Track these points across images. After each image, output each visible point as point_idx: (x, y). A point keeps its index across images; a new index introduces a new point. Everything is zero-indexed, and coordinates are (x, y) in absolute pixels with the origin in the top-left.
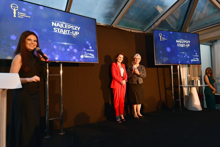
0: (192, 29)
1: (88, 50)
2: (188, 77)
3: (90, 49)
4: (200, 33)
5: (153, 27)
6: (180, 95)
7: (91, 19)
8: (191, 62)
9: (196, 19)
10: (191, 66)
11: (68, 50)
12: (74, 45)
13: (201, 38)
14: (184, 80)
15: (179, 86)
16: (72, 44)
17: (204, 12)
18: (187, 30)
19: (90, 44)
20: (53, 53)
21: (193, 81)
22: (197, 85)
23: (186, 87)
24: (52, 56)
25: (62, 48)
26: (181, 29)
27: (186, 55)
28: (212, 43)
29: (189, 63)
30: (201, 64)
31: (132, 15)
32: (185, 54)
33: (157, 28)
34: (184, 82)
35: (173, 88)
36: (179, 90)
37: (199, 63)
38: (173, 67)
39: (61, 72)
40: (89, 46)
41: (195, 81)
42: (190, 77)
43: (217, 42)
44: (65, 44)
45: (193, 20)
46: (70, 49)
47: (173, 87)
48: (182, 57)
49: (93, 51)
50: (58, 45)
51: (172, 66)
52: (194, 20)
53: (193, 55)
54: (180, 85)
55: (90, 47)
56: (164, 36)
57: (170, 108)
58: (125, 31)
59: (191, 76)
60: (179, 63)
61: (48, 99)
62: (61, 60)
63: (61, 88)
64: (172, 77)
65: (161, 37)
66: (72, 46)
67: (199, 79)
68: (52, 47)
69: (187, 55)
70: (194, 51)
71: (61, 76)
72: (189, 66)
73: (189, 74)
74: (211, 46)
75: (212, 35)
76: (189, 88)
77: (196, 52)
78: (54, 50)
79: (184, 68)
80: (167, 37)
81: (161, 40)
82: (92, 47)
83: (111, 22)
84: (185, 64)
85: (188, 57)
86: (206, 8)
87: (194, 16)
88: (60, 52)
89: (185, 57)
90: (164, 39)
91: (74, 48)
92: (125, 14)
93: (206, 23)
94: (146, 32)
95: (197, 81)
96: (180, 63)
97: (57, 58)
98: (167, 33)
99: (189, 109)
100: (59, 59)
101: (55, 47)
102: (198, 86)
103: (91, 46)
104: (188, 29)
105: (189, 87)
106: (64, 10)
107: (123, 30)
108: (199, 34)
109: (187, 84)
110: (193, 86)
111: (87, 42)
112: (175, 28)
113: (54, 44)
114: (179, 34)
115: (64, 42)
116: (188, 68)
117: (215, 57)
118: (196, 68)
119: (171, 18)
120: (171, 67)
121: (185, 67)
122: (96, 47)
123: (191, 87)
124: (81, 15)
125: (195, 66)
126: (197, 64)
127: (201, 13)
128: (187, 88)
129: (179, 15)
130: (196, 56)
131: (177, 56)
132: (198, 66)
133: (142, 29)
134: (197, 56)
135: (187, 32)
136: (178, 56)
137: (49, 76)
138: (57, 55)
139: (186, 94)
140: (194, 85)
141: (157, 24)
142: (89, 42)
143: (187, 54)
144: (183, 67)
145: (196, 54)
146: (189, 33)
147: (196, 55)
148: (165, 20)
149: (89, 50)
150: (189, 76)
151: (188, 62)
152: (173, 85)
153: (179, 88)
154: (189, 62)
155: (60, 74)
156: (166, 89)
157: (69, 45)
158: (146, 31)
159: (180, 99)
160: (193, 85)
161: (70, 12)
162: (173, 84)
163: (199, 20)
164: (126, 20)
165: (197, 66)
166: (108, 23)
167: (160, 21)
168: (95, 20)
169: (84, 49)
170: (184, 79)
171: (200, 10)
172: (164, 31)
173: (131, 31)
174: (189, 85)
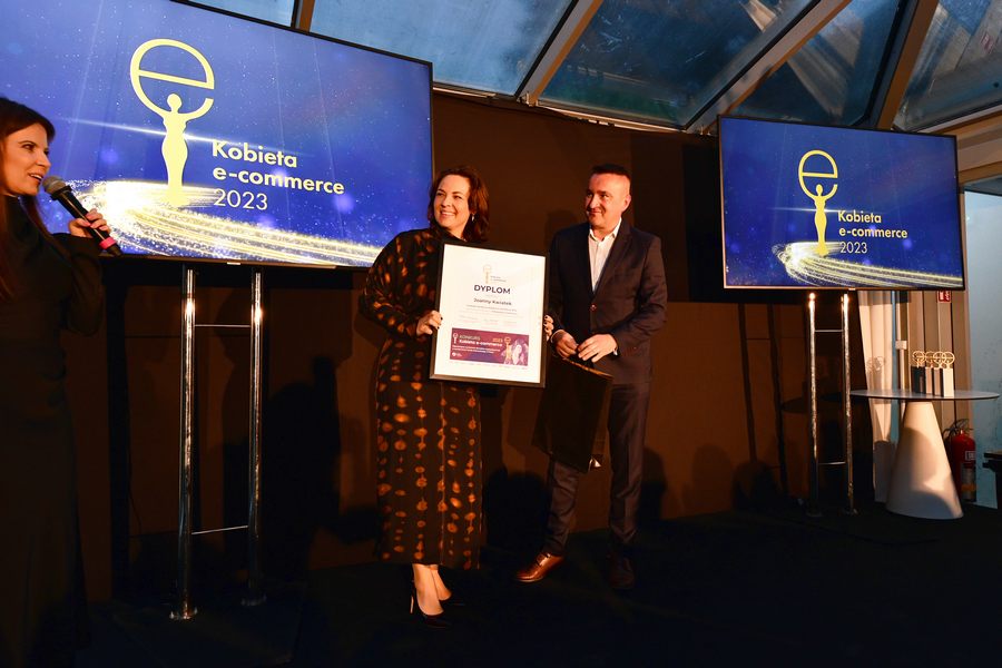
0: (925, 114)
2: (898, 351)
4: (961, 136)
5: (722, 105)
6: (849, 437)
7: (407, 63)
10: (917, 296)
13: (968, 159)
14: (878, 365)
15: (848, 393)
17: (986, 25)
18: (899, 122)
21: (922, 370)
22: (938, 392)
23: (886, 403)
26: (868, 115)
31: (614, 44)
33: (745, 112)
34: (876, 375)
35: (814, 401)
36: (848, 414)
38: (816, 300)
39: (257, 315)
41: (928, 370)
42: (906, 351)
45: (930, 70)
47: (814, 396)
51: (812, 296)
52: (936, 72)
54: (853, 389)
57: (801, 501)
58: (585, 122)
59: (915, 347)
61: (189, 438)
63: (257, 386)
64: (813, 351)
67: (948, 365)
71: (257, 333)
72: (904, 299)
73: (904, 337)
76: (903, 405)
79: (879, 308)
92: (584, 40)
93: (996, 85)
94: (690, 131)
95: (941, 370)
99: (894, 511)
102: (942, 395)
104: (907, 114)
105: (900, 400)
106: (289, 25)
107: (575, 120)
108: (955, 137)
109: (889, 387)
110: (922, 397)
112: (838, 111)
116: (899, 305)
118: (943, 311)
119: (822, 60)
120: (809, 300)
121: (885, 303)
123: (908, 401)
124: (368, 45)
125: (937, 299)
128: (889, 405)
129: (857, 42)
132: (951, 297)
133: (672, 116)
135: (897, 130)
137: (196, 331)
139: (885, 437)
140: (925, 392)
141: (742, 88)
144: (871, 302)
146: (905, 133)
148: (786, 63)
150: (904, 345)
152: (814, 391)
153: (849, 404)
155: (250, 324)
156: (781, 407)
158: (688, 126)
159: (850, 460)
160: (918, 392)
161: (311, 31)
162: (814, 385)
163: (962, 69)
164: (591, 71)
165: (945, 300)
166: (500, 85)
167: (756, 74)
170: (875, 362)
173: (611, 125)
174: (900, 393)
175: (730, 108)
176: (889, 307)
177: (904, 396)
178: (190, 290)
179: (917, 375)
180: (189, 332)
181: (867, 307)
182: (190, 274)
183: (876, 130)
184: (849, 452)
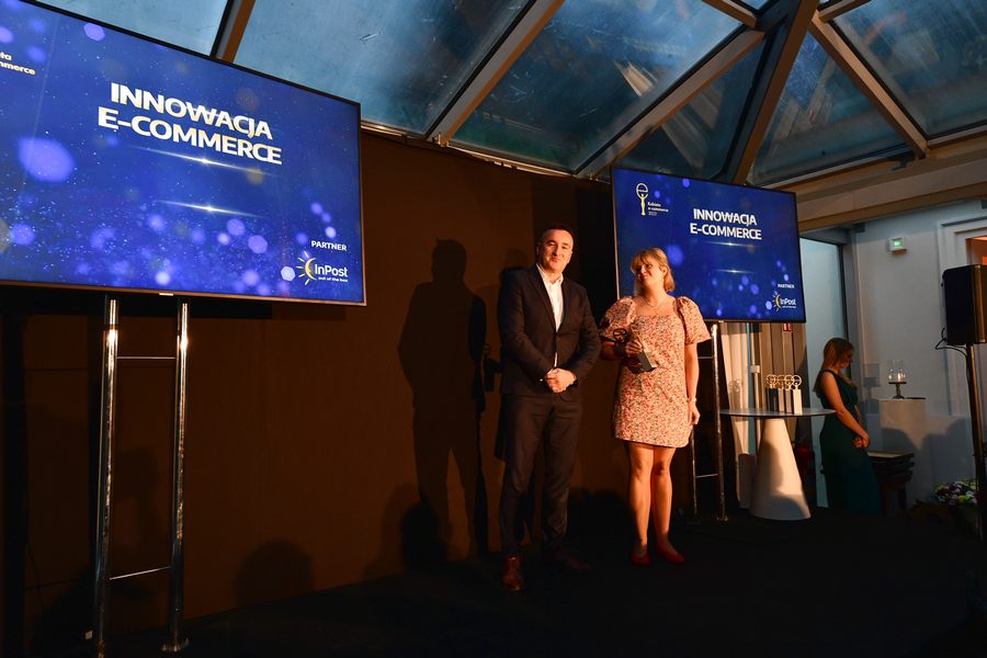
0: (768, 172)
1: (319, 244)
2: (753, 374)
3: (327, 239)
4: (799, 192)
5: (610, 155)
6: (720, 452)
7: (337, 102)
8: (767, 313)
9: (783, 131)
10: (766, 326)
11: (224, 239)
12: (251, 220)
13: (805, 211)
14: (737, 387)
15: (719, 412)
16: (242, 210)
17: (815, 105)
18: (750, 179)
19: (327, 218)
20: (146, 253)
21: (776, 390)
22: (789, 410)
23: (744, 420)
24: (139, 264)
25: (193, 227)
26: (725, 171)
27: (745, 281)
28: (845, 234)
29: (759, 316)
30: (805, 321)
31: (521, 96)
32: (740, 275)
33: (627, 162)
34: (736, 395)
36: (719, 431)
37: (797, 318)
39: (183, 344)
40: (326, 226)
41: (780, 391)
42: (759, 374)
43: (863, 231)
44: (210, 209)
45: (770, 135)
46: (232, 237)
48: (731, 288)
49: (344, 248)
50: (171, 216)
53: (774, 283)
54: (722, 409)
55: (331, 232)
56: (657, 194)
58: (491, 163)
59: (765, 370)
60: (719, 313)
61: (109, 477)
62: (184, 285)
63: (182, 420)
65: (643, 199)
66: (243, 219)
67: (796, 386)
68: (140, 224)
69: (751, 283)
70: (779, 264)
71: (183, 366)
72: (756, 329)
73: (758, 363)
74: (841, 247)
75: (845, 203)
76: (759, 422)
77: (784, 269)
78: (150, 237)
79: (737, 337)
80: (668, 201)
81: (643, 214)
82: (337, 233)
83: (428, 124)
84: (742, 319)
85: (755, 289)
86: (821, 90)
87: (777, 121)
88: (180, 247)
89: (741, 288)
90: (656, 207)
91: (249, 232)
92: (493, 91)
93: (824, 153)
94: (580, 176)
95: (791, 391)
96: (723, 314)
97: (163, 278)
98: (667, 186)
99: (757, 515)
100: (173, 281)
101: (156, 223)
102: (793, 412)
103: (334, 224)
104: (754, 171)
105: (755, 417)
106: (207, 52)
107: (482, 161)
108: (795, 194)
109: (747, 406)
110: (775, 414)
111: (317, 208)
112: (699, 165)
113: (151, 211)
114: (718, 190)
115: (203, 203)
116: (752, 334)
117: (856, 294)
118: (786, 339)
119: (685, 120)
121: (741, 333)
122: (360, 229)
123: (764, 419)
124: (288, 79)
125: (782, 330)
126: (786, 322)
127: (804, 107)
128: (747, 422)
129: (716, 111)
130: (783, 286)
131: (711, 282)
132: (792, 327)
133: (564, 161)
134: (789, 286)
135: (749, 186)
136: (715, 282)
137: (118, 363)
138: (167, 262)
139: (745, 451)
140: (778, 410)
141: (626, 142)
142: (325, 209)
143: (748, 275)
144: (731, 332)
145: (786, 278)
146: (755, 188)
147: (784, 282)
148: (660, 128)
149: (324, 245)
150: (757, 369)
151: (753, 309)
153: (719, 422)
154: (758, 311)
155: (175, 356)
157: (228, 217)
158: (578, 171)
159: (721, 472)
160: (772, 410)
161: (235, 63)
163: (797, 137)
164: (494, 116)
165: (788, 330)
166: (412, 125)
167: (639, 130)
168: (357, 106)
169: (302, 239)
170: (735, 383)
171: (800, 98)
172: (659, 176)
173: (514, 168)
174: (755, 411)
175: (615, 159)
176: (744, 336)
177: (758, 414)
178: (113, 320)
179: (772, 395)
180: (111, 365)
181: (727, 336)
182: (113, 304)
183: (731, 184)
184: (721, 465)
